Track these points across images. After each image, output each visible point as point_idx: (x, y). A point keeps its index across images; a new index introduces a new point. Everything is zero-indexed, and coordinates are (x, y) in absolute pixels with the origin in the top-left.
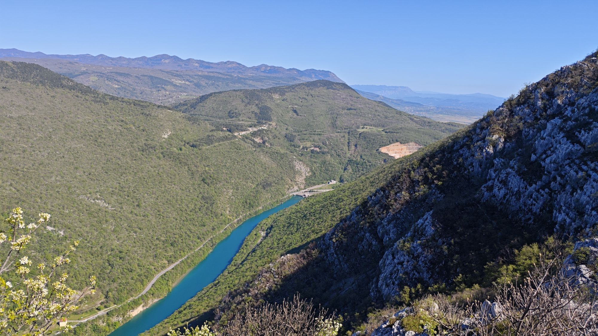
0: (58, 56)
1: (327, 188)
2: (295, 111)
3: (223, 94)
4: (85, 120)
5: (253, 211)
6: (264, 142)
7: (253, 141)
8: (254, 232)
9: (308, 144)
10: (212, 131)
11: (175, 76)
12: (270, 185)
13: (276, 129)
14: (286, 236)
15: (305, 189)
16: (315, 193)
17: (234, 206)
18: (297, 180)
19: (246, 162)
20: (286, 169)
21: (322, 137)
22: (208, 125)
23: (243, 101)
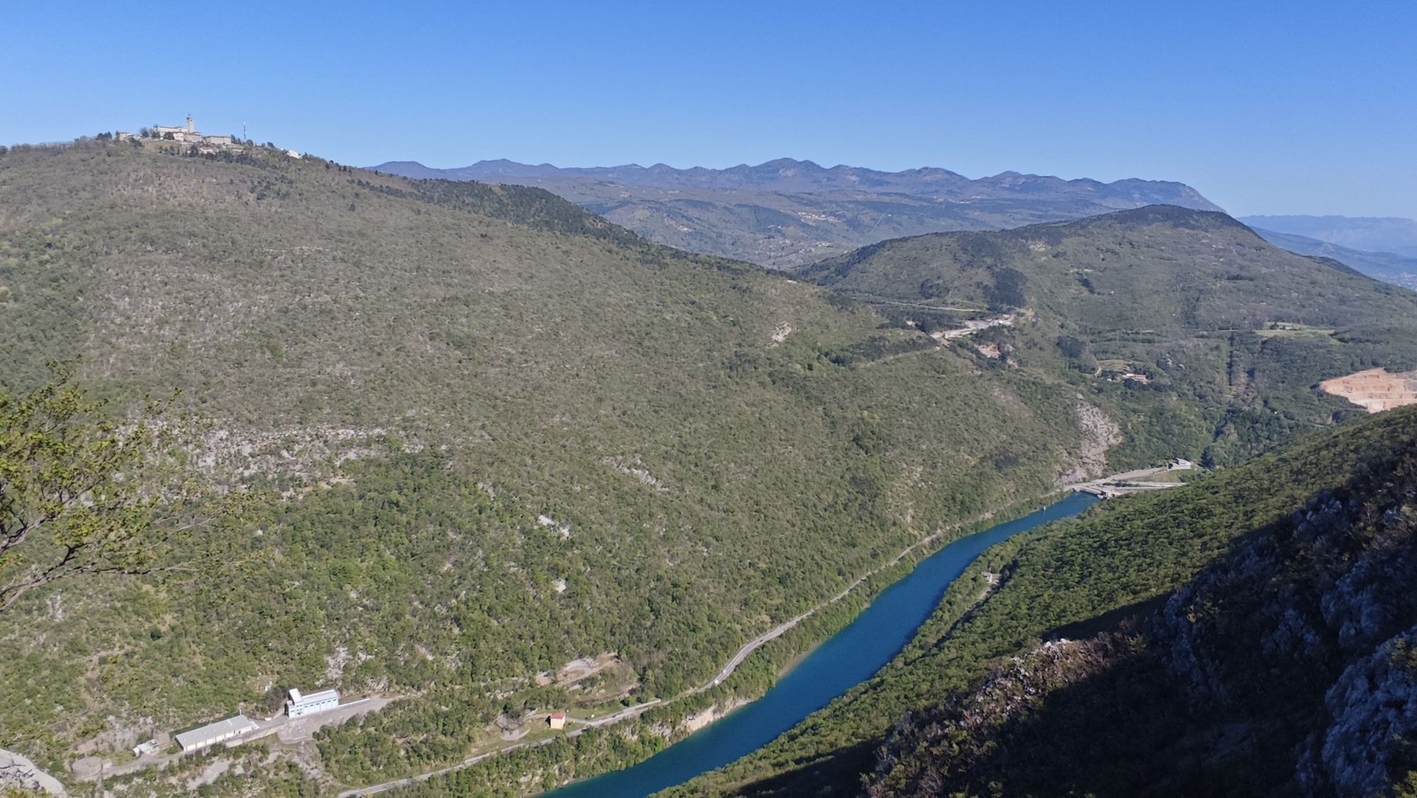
0: (579, 170)
1: (1165, 479)
2: (1086, 283)
3: (910, 244)
4: (622, 300)
5: (969, 522)
6: (1003, 357)
7: (977, 353)
8: (971, 573)
9: (1118, 365)
10: (882, 327)
11: (805, 204)
12: (1013, 461)
13: (1034, 325)
14: (1051, 591)
15: (1105, 477)
16: (1133, 491)
17: (924, 505)
18: (1085, 452)
19: (958, 402)
20: (1056, 424)
21: (1155, 348)
22: (873, 314)
23: (956, 259)
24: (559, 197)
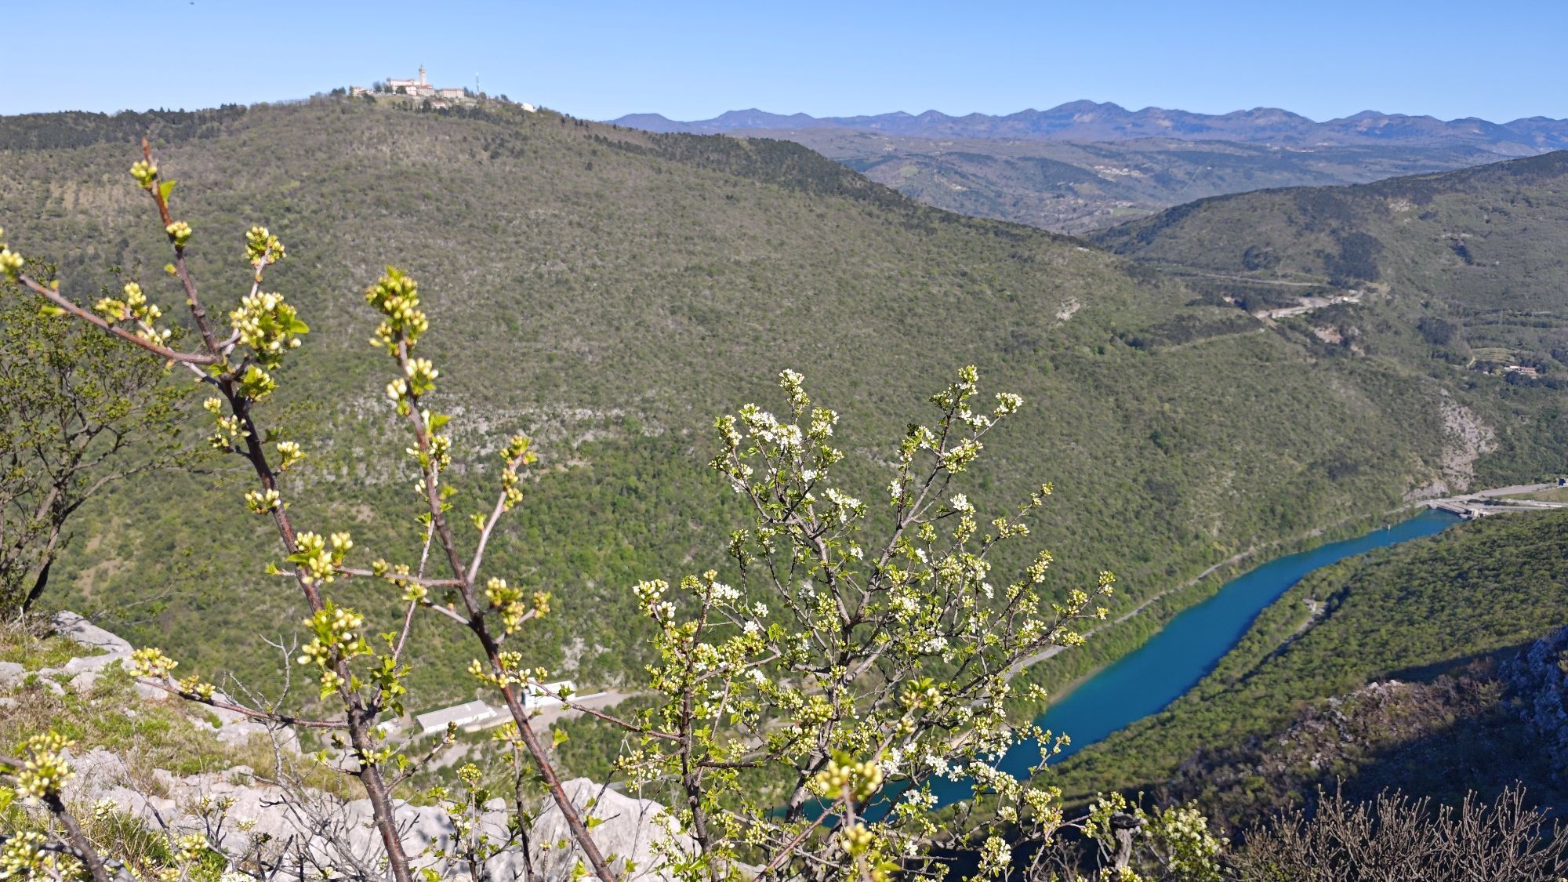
0: (837, 120)
1: (1554, 497)
2: (1462, 251)
3: (1233, 203)
4: (882, 271)
5: (1290, 539)
6: (1346, 343)
7: (1313, 337)
8: (1289, 599)
9: (1499, 354)
10: (1192, 304)
11: (1105, 156)
12: (1352, 469)
13: (1388, 303)
14: (1390, 626)
15: (1471, 492)
16: (1508, 510)
17: (1234, 517)
18: (1446, 461)
19: (1284, 397)
20: (1411, 425)
21: (1551, 335)
22: (1183, 289)
23: (1291, 221)
24: (813, 152)
